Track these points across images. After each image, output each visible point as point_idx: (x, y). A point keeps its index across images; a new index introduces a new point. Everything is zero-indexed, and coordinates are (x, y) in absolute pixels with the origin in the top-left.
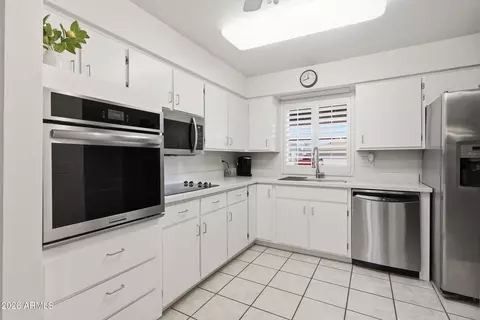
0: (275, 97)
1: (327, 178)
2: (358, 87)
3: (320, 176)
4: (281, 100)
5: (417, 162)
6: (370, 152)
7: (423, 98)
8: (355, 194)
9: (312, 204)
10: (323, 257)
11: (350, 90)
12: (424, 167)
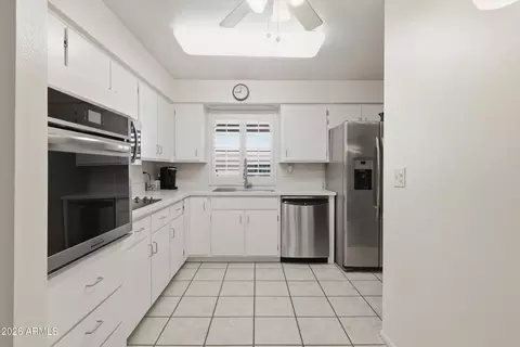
0: (205, 104)
1: (254, 188)
2: (283, 108)
3: (248, 186)
4: (210, 109)
5: (321, 173)
6: (290, 164)
7: (328, 123)
8: (283, 200)
9: (248, 213)
10: (257, 261)
11: (274, 109)
12: (327, 177)
